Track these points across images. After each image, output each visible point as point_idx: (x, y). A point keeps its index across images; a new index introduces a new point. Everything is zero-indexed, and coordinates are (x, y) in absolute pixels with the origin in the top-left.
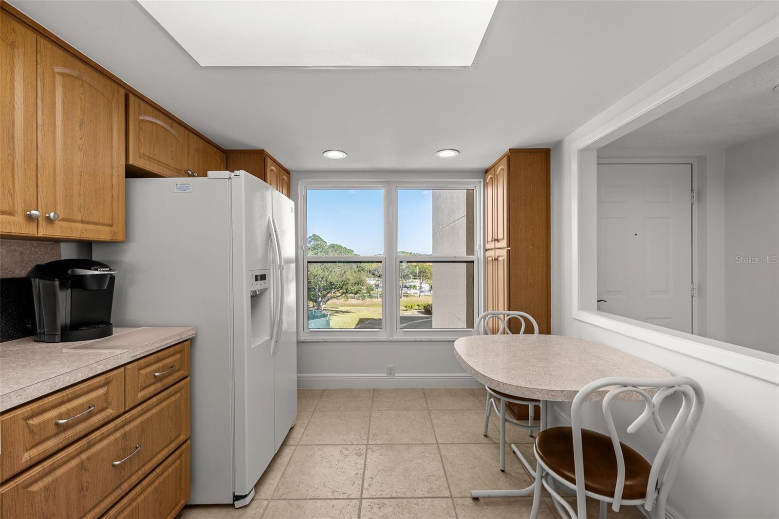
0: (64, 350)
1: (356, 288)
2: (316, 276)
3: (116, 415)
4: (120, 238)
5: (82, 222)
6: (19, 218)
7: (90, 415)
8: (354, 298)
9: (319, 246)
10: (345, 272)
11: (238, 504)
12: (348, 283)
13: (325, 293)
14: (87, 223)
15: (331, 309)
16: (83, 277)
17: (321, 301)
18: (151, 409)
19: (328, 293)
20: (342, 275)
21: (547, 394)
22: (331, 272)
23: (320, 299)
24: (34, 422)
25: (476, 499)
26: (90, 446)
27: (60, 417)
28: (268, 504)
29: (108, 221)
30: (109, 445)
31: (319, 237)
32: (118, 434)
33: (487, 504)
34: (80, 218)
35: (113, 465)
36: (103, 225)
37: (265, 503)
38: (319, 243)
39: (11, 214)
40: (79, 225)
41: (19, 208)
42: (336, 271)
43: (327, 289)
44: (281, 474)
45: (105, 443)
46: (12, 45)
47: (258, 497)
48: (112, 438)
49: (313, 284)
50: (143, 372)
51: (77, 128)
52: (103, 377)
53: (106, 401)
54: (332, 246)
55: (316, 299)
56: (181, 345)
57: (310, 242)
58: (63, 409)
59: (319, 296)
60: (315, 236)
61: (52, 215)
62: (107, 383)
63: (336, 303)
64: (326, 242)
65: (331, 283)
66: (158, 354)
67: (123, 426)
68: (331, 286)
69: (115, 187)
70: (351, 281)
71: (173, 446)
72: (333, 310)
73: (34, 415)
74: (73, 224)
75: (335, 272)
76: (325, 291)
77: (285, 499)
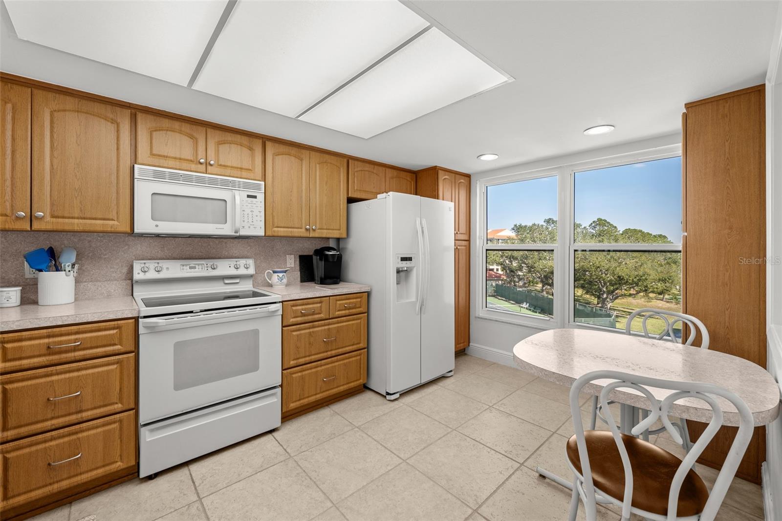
0: (316, 287)
1: (660, 286)
2: (599, 267)
3: (324, 318)
4: (344, 236)
5: (327, 229)
6: (303, 230)
7: (313, 314)
8: (662, 300)
9: (605, 233)
10: (642, 264)
11: (388, 397)
12: (647, 279)
13: (612, 288)
14: (329, 229)
15: (622, 309)
16: (327, 255)
17: (607, 298)
18: (343, 322)
19: (617, 289)
20: (636, 269)
21: (541, 372)
22: (621, 263)
23: (605, 296)
24: (294, 308)
25: (543, 477)
26: (314, 327)
27: (303, 310)
28: (402, 406)
29: (338, 228)
30: (322, 330)
31: (606, 221)
32: (326, 327)
33: (549, 485)
34: (325, 228)
35: (324, 341)
36: (336, 230)
37: (402, 405)
38: (606, 228)
39: (301, 228)
40: (325, 231)
41: (304, 225)
42: (628, 263)
43: (616, 284)
44: (421, 396)
45: (320, 328)
46: (302, 160)
47: (400, 400)
48: (323, 328)
49: (595, 277)
50: (338, 302)
51: (325, 185)
52: (319, 299)
53: (321, 310)
54: (626, 231)
55: (600, 295)
56: (361, 294)
57: (595, 227)
58: (304, 307)
59: (604, 292)
60: (601, 220)
61: (314, 227)
62: (321, 302)
63: (631, 304)
64: (616, 227)
65: (619, 277)
66: (347, 296)
67: (329, 324)
68: (620, 281)
69: (342, 210)
70: (651, 277)
71: (355, 347)
72: (625, 312)
73: (294, 306)
74: (323, 231)
75: (626, 264)
76: (612, 286)
77: (412, 408)
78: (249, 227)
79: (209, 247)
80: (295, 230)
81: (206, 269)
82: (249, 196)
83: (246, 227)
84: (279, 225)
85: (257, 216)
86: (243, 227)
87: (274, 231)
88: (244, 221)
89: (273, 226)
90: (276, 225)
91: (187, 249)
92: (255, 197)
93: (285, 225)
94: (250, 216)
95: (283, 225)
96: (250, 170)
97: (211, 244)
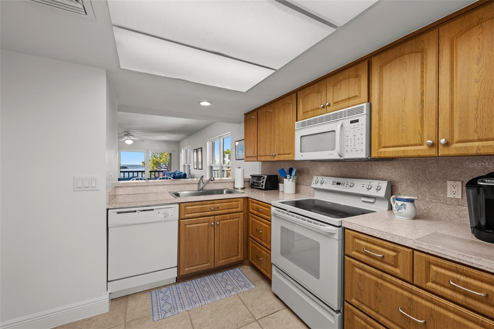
6: (425, 147)
39: (421, 145)
61: (443, 141)
74: (470, 144)
78: (352, 151)
79: (358, 168)
80: (409, 148)
81: (346, 185)
82: (352, 122)
83: (349, 151)
84: (386, 145)
85: (359, 139)
86: (347, 151)
87: (380, 152)
88: (347, 146)
89: (380, 146)
90: (383, 145)
91: (345, 170)
92: (357, 121)
93: (395, 144)
94: (353, 140)
95: (392, 144)
96: (357, 96)
97: (360, 166)
